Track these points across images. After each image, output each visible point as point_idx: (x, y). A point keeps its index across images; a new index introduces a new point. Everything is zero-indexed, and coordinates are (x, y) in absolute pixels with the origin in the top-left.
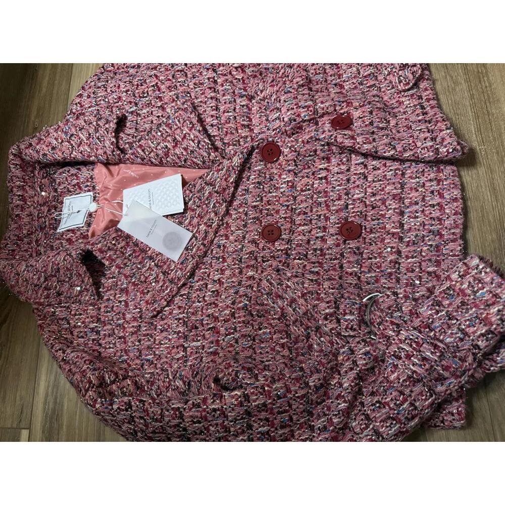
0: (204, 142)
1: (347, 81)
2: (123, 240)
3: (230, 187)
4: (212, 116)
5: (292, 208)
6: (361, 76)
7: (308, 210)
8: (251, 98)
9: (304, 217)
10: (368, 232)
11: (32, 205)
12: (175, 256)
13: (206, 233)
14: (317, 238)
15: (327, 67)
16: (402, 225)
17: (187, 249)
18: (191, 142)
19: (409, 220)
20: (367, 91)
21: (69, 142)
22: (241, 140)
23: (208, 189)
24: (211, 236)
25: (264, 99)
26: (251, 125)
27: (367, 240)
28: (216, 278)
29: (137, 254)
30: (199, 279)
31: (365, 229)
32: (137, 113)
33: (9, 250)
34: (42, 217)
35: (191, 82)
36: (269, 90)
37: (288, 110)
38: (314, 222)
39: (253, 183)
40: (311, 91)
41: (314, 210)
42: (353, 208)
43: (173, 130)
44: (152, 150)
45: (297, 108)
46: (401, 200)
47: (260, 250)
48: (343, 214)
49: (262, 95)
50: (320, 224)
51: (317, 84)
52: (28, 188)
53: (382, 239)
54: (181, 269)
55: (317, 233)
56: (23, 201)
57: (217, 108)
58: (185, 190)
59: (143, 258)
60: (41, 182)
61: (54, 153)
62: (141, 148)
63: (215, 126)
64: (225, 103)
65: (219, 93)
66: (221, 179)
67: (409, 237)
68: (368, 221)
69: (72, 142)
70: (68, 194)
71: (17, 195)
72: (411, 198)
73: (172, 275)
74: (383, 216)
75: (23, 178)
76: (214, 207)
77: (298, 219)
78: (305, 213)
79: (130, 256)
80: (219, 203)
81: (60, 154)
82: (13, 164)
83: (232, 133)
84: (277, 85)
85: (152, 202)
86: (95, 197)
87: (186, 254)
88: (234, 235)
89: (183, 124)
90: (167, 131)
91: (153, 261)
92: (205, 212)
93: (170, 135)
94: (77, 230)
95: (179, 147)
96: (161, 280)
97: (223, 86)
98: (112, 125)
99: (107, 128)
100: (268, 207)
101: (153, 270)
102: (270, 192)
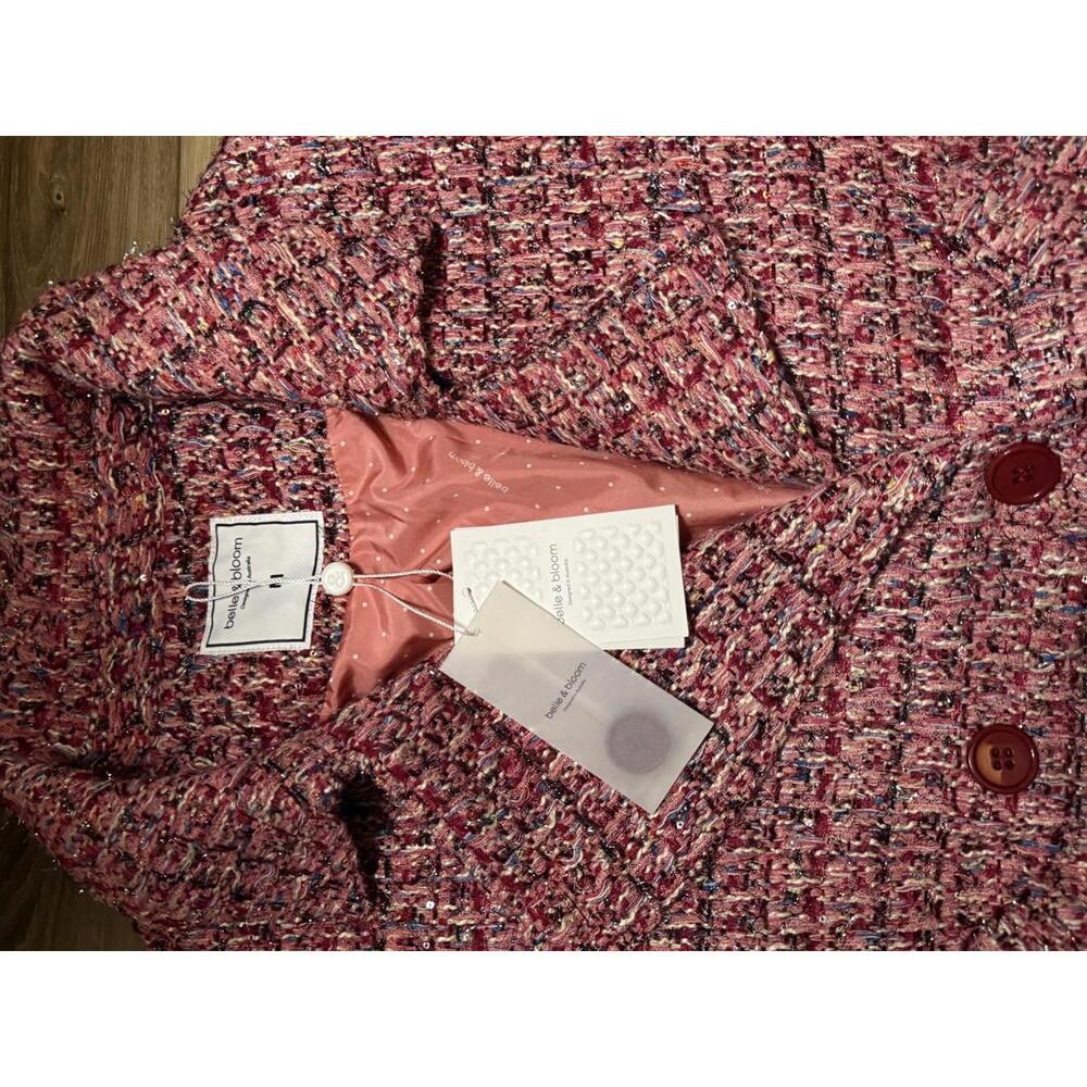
0: (783, 409)
2: (462, 721)
3: (857, 575)
4: (803, 302)
5: (1076, 674)
8: (948, 246)
11: (89, 538)
12: (651, 792)
13: (761, 723)
17: (688, 773)
18: (724, 398)
21: (241, 334)
22: (907, 407)
23: (775, 573)
24: (777, 734)
25: (1004, 259)
26: (946, 352)
28: (797, 885)
29: (512, 773)
30: (733, 881)
33: (24, 706)
34: (132, 588)
36: (1023, 230)
39: (944, 574)
43: (650, 335)
44: (567, 404)
47: (960, 814)
49: (995, 244)
52: (71, 479)
54: (674, 846)
56: (57, 527)
57: (821, 269)
58: (693, 570)
59: (531, 786)
60: (118, 457)
61: (182, 373)
62: (524, 389)
63: (812, 340)
64: (853, 250)
65: (825, 206)
66: (832, 549)
69: (253, 335)
70: (223, 507)
71: (35, 507)
73: (640, 863)
75: (56, 447)
76: (795, 636)
79: (488, 779)
80: (814, 625)
81: (207, 375)
82: (21, 397)
84: (1054, 210)
85: (564, 593)
86: (331, 533)
87: (686, 790)
88: (859, 739)
89: (691, 321)
90: (628, 336)
91: (568, 802)
92: (759, 648)
93: (638, 355)
94: (285, 663)
95: (674, 408)
96: (603, 875)
97: (844, 179)
98: (404, 281)
99: (390, 293)
100: (987, 659)
101: (572, 837)
102: (998, 607)
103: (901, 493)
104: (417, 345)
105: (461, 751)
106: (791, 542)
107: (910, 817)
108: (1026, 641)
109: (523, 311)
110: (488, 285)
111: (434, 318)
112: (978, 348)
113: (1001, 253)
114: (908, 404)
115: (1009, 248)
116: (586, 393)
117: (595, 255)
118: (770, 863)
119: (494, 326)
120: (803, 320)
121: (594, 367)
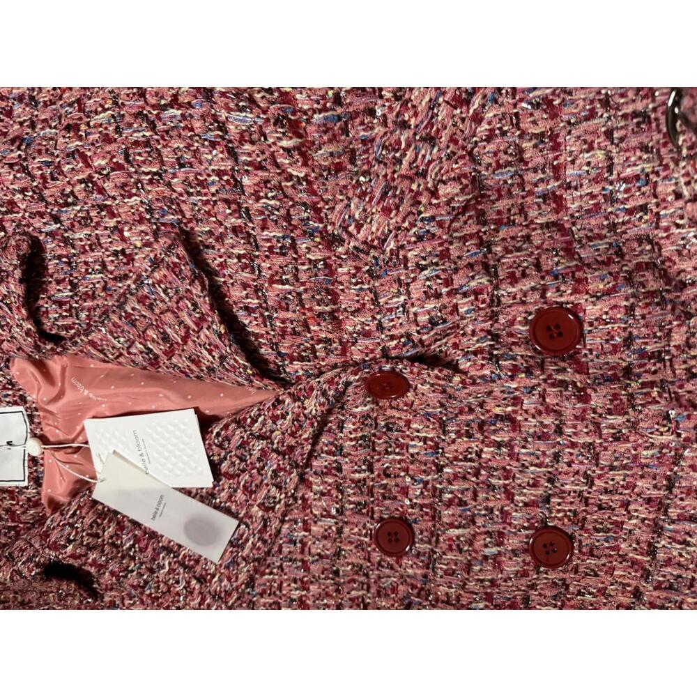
0: (236, 360)
1: (576, 189)
2: (110, 521)
3: (303, 444)
4: (245, 286)
5: (435, 489)
6: (614, 177)
7: (467, 497)
8: (331, 241)
9: (459, 510)
10: (584, 554)
12: (214, 553)
13: (265, 520)
14: (486, 558)
15: (526, 145)
16: (652, 551)
17: (231, 543)
18: (205, 353)
19: (670, 543)
20: (623, 223)
23: (258, 446)
24: (275, 524)
25: (366, 247)
27: (582, 569)
29: (143, 544)
30: (264, 592)
31: (580, 547)
32: (63, 236)
35: (174, 175)
36: (377, 225)
37: (427, 296)
38: (480, 521)
39: (351, 440)
40: (485, 223)
41: (481, 496)
42: (559, 504)
43: (157, 311)
44: (121, 355)
45: (449, 294)
46: (662, 507)
47: (373, 565)
48: (539, 512)
49: (361, 236)
50: (490, 528)
51: (500, 197)
53: (610, 568)
54: (229, 579)
55: (486, 546)
59: (154, 549)
63: (254, 311)
64: (271, 249)
65: (250, 219)
66: (284, 433)
67: (664, 576)
68: (587, 531)
72: (683, 508)
73: (214, 585)
74: (619, 525)
76: (275, 476)
77: (447, 514)
78: (462, 503)
79: (130, 549)
80: (284, 470)
83: (295, 333)
84: (397, 208)
85: (145, 457)
86: (31, 417)
87: (232, 552)
88: (319, 523)
89: (177, 303)
90: (144, 313)
91: (174, 557)
92: (257, 482)
93: (152, 324)
94: (18, 492)
95: (180, 356)
96: (196, 592)
97: (258, 199)
98: (12, 286)
99: (5, 295)
100: (385, 482)
101: (178, 574)
102: (387, 453)
103: (313, 406)
104: (28, 325)
105: (111, 537)
106: (261, 429)
107: (348, 564)
108: (406, 470)
109: (90, 293)
110: (71, 275)
111: (41, 302)
112: (358, 306)
113: (365, 242)
114: (318, 344)
115: (370, 238)
116: (128, 348)
117: (128, 252)
118: (282, 582)
119: (75, 305)
120: (247, 297)
121: (129, 333)
